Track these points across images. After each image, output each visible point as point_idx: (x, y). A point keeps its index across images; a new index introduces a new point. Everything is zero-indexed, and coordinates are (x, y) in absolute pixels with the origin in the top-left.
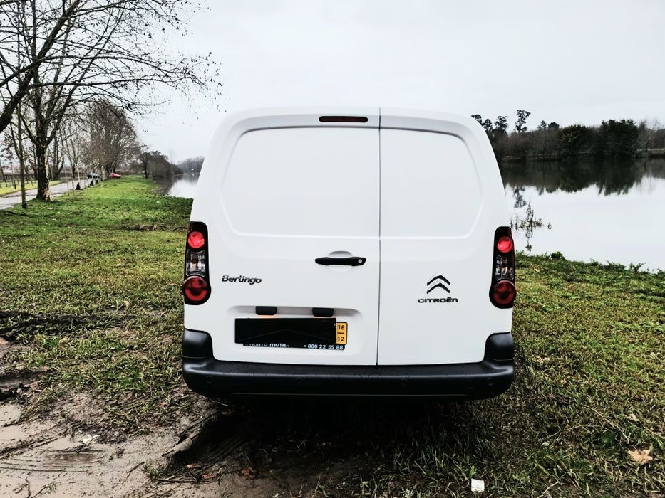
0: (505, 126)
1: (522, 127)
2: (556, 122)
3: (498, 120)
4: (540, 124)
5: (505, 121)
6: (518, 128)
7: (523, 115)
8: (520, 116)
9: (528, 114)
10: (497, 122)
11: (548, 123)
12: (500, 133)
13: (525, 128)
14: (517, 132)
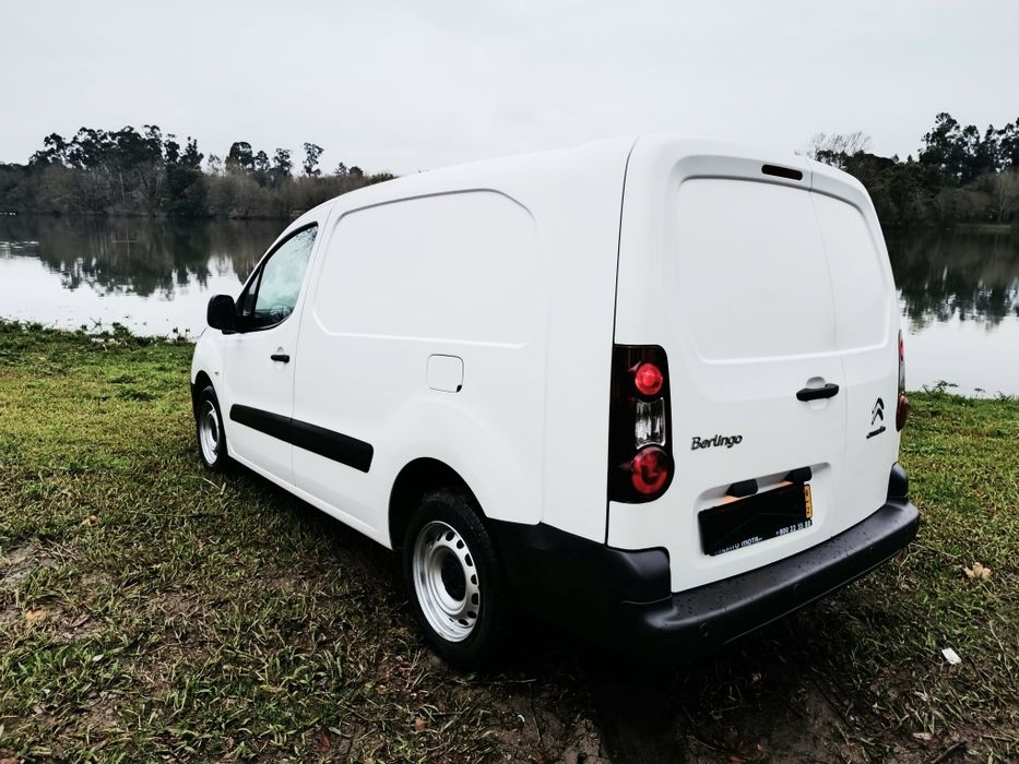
0: (288, 164)
1: (314, 169)
2: (359, 167)
3: (277, 155)
4: (338, 167)
5: (288, 157)
6: (308, 170)
7: (313, 152)
8: (309, 152)
9: (321, 151)
10: (276, 158)
11: (349, 166)
12: (282, 175)
13: (318, 171)
14: (307, 175)
